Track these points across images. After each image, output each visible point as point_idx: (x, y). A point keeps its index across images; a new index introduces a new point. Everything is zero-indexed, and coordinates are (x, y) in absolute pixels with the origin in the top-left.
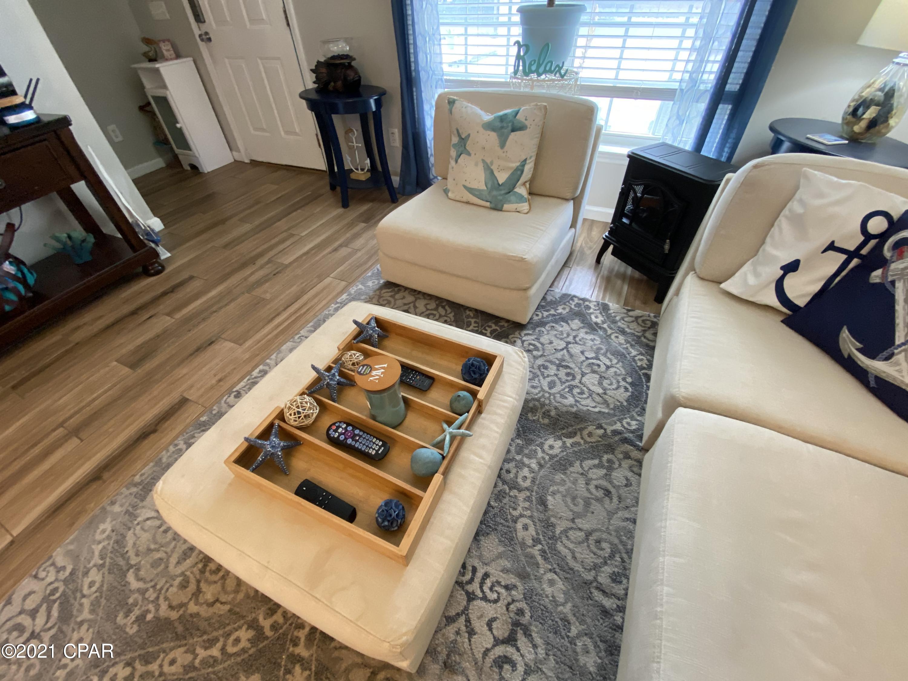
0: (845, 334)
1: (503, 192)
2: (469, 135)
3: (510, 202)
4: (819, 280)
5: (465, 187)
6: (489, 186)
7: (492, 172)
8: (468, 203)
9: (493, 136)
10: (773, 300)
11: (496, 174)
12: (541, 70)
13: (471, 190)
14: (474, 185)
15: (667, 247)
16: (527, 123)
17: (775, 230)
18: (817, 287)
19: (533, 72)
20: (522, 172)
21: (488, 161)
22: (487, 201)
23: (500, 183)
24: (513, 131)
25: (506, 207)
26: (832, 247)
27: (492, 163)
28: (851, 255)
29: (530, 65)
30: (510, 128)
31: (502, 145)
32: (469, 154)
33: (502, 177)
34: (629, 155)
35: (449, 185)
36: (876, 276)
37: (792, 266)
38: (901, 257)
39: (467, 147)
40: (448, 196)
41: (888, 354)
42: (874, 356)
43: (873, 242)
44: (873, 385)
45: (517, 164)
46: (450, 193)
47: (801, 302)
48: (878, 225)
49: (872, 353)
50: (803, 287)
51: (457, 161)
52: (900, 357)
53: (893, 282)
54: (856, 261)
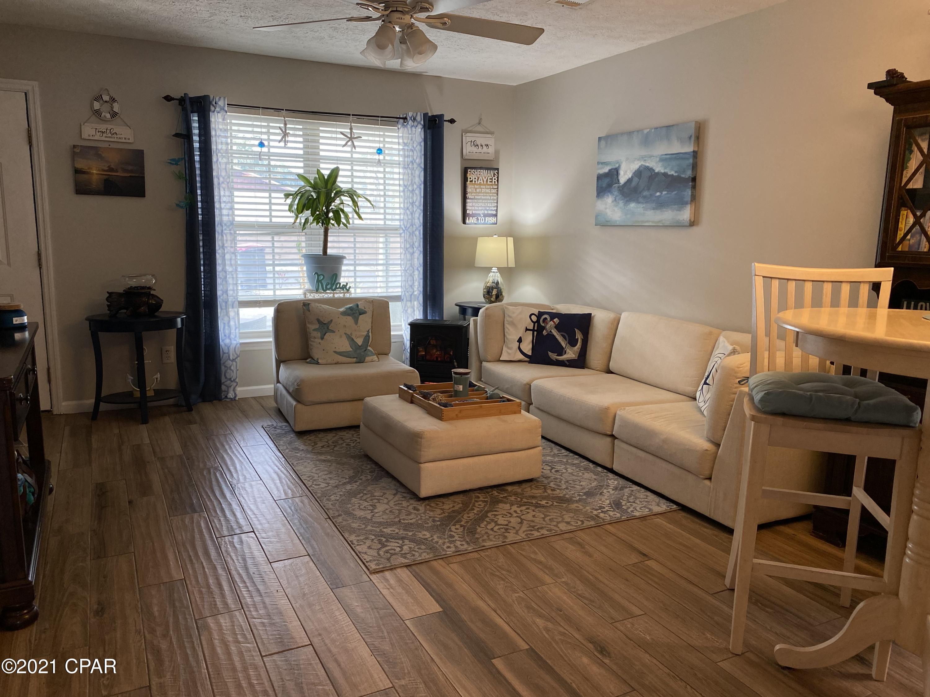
0: (550, 353)
1: (363, 350)
2: (332, 320)
3: (369, 356)
4: (529, 344)
5: (335, 352)
6: (354, 348)
7: (353, 340)
8: (336, 363)
9: (349, 320)
10: (521, 357)
11: (355, 340)
12: (334, 288)
13: (340, 354)
14: (342, 350)
15: (456, 364)
16: (365, 310)
17: (506, 330)
18: (531, 346)
19: (329, 289)
20: (369, 336)
21: (349, 333)
22: (354, 358)
23: (359, 345)
24: (360, 315)
25: (367, 359)
26: (527, 329)
27: (351, 334)
28: (533, 330)
29: (326, 285)
30: (358, 314)
31: (356, 322)
32: (334, 332)
33: (360, 342)
34: (409, 324)
35: (316, 357)
36: (545, 333)
37: (520, 341)
38: (547, 324)
39: (330, 328)
40: (318, 363)
41: (564, 352)
42: (561, 355)
43: (536, 324)
44: (568, 363)
45: (365, 333)
46: (320, 361)
47: (530, 353)
48: (534, 318)
49: (560, 354)
50: (527, 347)
51: (322, 338)
52: (568, 351)
53: (551, 331)
54: (535, 333)
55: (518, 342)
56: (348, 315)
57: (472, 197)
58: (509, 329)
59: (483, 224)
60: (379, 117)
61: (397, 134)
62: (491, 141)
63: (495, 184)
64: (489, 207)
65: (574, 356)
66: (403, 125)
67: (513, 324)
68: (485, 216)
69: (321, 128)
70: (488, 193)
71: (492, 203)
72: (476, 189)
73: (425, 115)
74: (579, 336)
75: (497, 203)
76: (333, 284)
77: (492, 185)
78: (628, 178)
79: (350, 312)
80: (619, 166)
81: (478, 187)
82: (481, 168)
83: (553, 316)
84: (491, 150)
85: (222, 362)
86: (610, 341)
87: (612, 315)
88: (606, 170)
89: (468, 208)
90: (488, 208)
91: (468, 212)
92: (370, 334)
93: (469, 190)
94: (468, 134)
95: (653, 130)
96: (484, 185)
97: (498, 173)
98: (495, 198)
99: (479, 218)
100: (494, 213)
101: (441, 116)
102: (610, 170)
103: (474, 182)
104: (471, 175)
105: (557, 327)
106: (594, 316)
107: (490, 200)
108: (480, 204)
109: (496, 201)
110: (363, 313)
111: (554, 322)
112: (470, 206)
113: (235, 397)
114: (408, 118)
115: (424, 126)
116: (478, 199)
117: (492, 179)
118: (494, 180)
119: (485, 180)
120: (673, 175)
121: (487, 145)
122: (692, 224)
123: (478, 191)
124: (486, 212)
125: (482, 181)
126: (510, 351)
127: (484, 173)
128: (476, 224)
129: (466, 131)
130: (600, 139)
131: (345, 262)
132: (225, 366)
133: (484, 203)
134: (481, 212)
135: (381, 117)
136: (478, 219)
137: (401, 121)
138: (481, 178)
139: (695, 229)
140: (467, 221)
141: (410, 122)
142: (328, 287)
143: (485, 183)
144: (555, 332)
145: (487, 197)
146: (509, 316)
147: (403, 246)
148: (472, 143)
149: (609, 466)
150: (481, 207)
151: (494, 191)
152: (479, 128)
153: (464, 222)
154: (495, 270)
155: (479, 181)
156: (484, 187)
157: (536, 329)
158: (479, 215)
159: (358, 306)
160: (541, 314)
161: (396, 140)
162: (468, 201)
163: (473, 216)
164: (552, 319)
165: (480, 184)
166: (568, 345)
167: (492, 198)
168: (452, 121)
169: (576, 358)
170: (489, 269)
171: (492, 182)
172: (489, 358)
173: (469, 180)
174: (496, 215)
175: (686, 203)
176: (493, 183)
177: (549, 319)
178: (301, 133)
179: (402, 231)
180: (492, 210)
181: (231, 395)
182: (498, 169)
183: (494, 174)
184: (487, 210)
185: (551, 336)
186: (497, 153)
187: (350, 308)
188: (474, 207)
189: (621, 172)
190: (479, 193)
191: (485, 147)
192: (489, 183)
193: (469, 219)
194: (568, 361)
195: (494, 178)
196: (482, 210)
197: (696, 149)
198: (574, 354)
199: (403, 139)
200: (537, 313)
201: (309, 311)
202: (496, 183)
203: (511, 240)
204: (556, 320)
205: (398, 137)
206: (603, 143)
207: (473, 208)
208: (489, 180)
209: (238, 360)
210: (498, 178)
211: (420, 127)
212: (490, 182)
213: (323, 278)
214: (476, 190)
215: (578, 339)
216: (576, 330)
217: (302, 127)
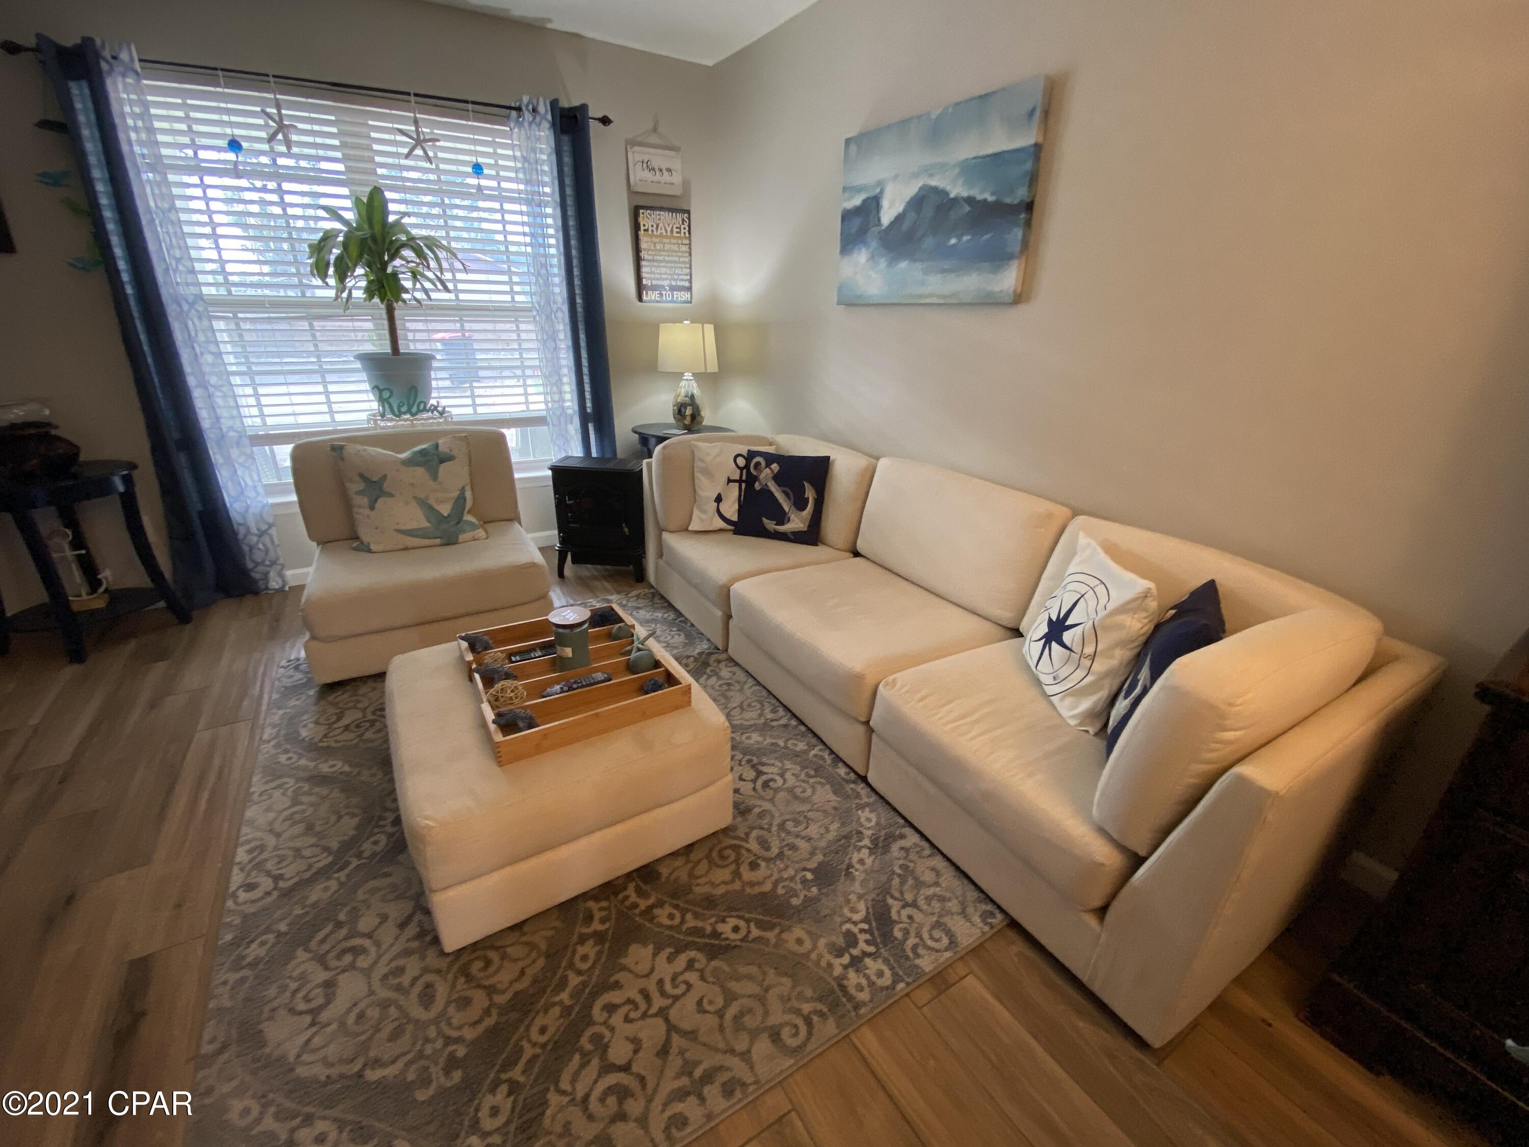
0: (765, 520)
1: (453, 523)
2: (385, 476)
3: (464, 532)
4: (734, 503)
5: (398, 531)
6: (434, 521)
7: (430, 507)
8: (406, 549)
9: (420, 472)
10: (721, 524)
11: (436, 507)
12: (414, 410)
13: (407, 533)
14: (409, 526)
15: (626, 529)
16: (452, 453)
17: (697, 483)
18: (736, 507)
19: (405, 413)
20: (465, 499)
21: (422, 496)
22: (437, 538)
23: (446, 515)
24: (442, 463)
25: (461, 538)
26: (730, 481)
27: (427, 497)
28: (740, 481)
29: (399, 407)
30: (438, 461)
31: (435, 476)
32: (391, 495)
33: (445, 509)
34: (550, 469)
35: (365, 538)
36: (757, 486)
37: (719, 499)
38: (761, 472)
39: (386, 486)
40: (370, 551)
41: (786, 519)
42: (783, 524)
43: (745, 471)
44: (792, 537)
45: (456, 494)
46: (373, 547)
47: (735, 518)
48: (741, 462)
49: (781, 522)
50: (731, 509)
51: (372, 508)
52: (792, 517)
53: (766, 485)
54: (744, 485)
55: (715, 501)
56: (418, 464)
57: (650, 258)
58: (702, 481)
59: (670, 302)
60: (466, 102)
61: (510, 142)
62: (677, 165)
63: (685, 237)
64: (677, 274)
65: (802, 526)
66: (517, 122)
67: (707, 473)
68: (673, 289)
69: (370, 123)
70: (676, 252)
71: (682, 268)
72: (655, 244)
73: (554, 104)
74: (810, 494)
75: (690, 268)
76: (413, 405)
77: (680, 238)
78: (896, 213)
79: (421, 458)
80: (882, 192)
81: (658, 240)
82: (661, 209)
83: (770, 458)
84: (677, 179)
85: (241, 536)
86: (859, 504)
87: (862, 462)
88: (857, 201)
89: (644, 275)
90: (676, 277)
91: (644, 282)
92: (468, 494)
93: (643, 245)
94: (636, 148)
95: (950, 110)
96: (666, 237)
97: (689, 219)
98: (687, 260)
99: (664, 293)
100: (687, 284)
101: (583, 108)
102: (864, 201)
103: (650, 232)
104: (646, 220)
105: (776, 478)
106: (833, 461)
107: (679, 262)
108: (663, 270)
109: (688, 266)
110: (445, 459)
111: (771, 469)
112: (647, 273)
113: (284, 586)
114: (524, 108)
115: (553, 125)
116: (660, 261)
117: (680, 228)
118: (683, 231)
119: (669, 229)
120: (985, 200)
121: (669, 170)
122: (1019, 298)
123: (658, 247)
124: (674, 283)
125: (663, 231)
126: (704, 516)
127: (665, 216)
128: (658, 302)
129: (631, 143)
130: (848, 141)
131: (435, 364)
132: (249, 545)
133: (670, 267)
134: (666, 283)
135: (474, 103)
136: (661, 294)
137: (514, 114)
138: (661, 225)
139: (1022, 309)
140: (644, 298)
141: (526, 114)
142: (404, 409)
143: (669, 234)
144: (773, 487)
145: (677, 259)
146: (701, 460)
147: (539, 338)
148: (645, 165)
149: (862, 773)
150: (665, 274)
151: (685, 248)
152: (653, 139)
153: (640, 299)
154: (688, 376)
155: (659, 231)
156: (667, 241)
157: (744, 478)
158: (663, 287)
159: (437, 446)
160: (751, 455)
161: (510, 153)
162: (643, 263)
163: (654, 288)
164: (768, 465)
165: (661, 236)
166: (793, 507)
167: (682, 259)
168: (605, 121)
169: (807, 529)
170: (679, 376)
171: (679, 233)
172: (672, 527)
173: (642, 228)
174: (689, 289)
175: (1010, 257)
176: (682, 235)
177: (763, 463)
178: (334, 130)
179: (535, 313)
180: (682, 280)
182: (688, 212)
183: (683, 220)
184: (676, 280)
185: (766, 492)
186: (686, 184)
187: (422, 453)
188: (654, 273)
189: (885, 203)
190: (660, 250)
191: (666, 173)
192: (675, 234)
193: (647, 294)
194: (793, 533)
195: (682, 227)
196: (666, 279)
197: (1040, 140)
198: (801, 522)
199: (521, 151)
200: (745, 453)
201: (343, 459)
202: (687, 235)
203: (709, 329)
204: (775, 467)
205: (513, 147)
206: (853, 148)
207: (653, 276)
208: (675, 230)
210: (689, 226)
211: (546, 125)
212: (677, 233)
213: (390, 397)
214: (655, 246)
215: (808, 499)
216: (806, 484)
217: (333, 118)
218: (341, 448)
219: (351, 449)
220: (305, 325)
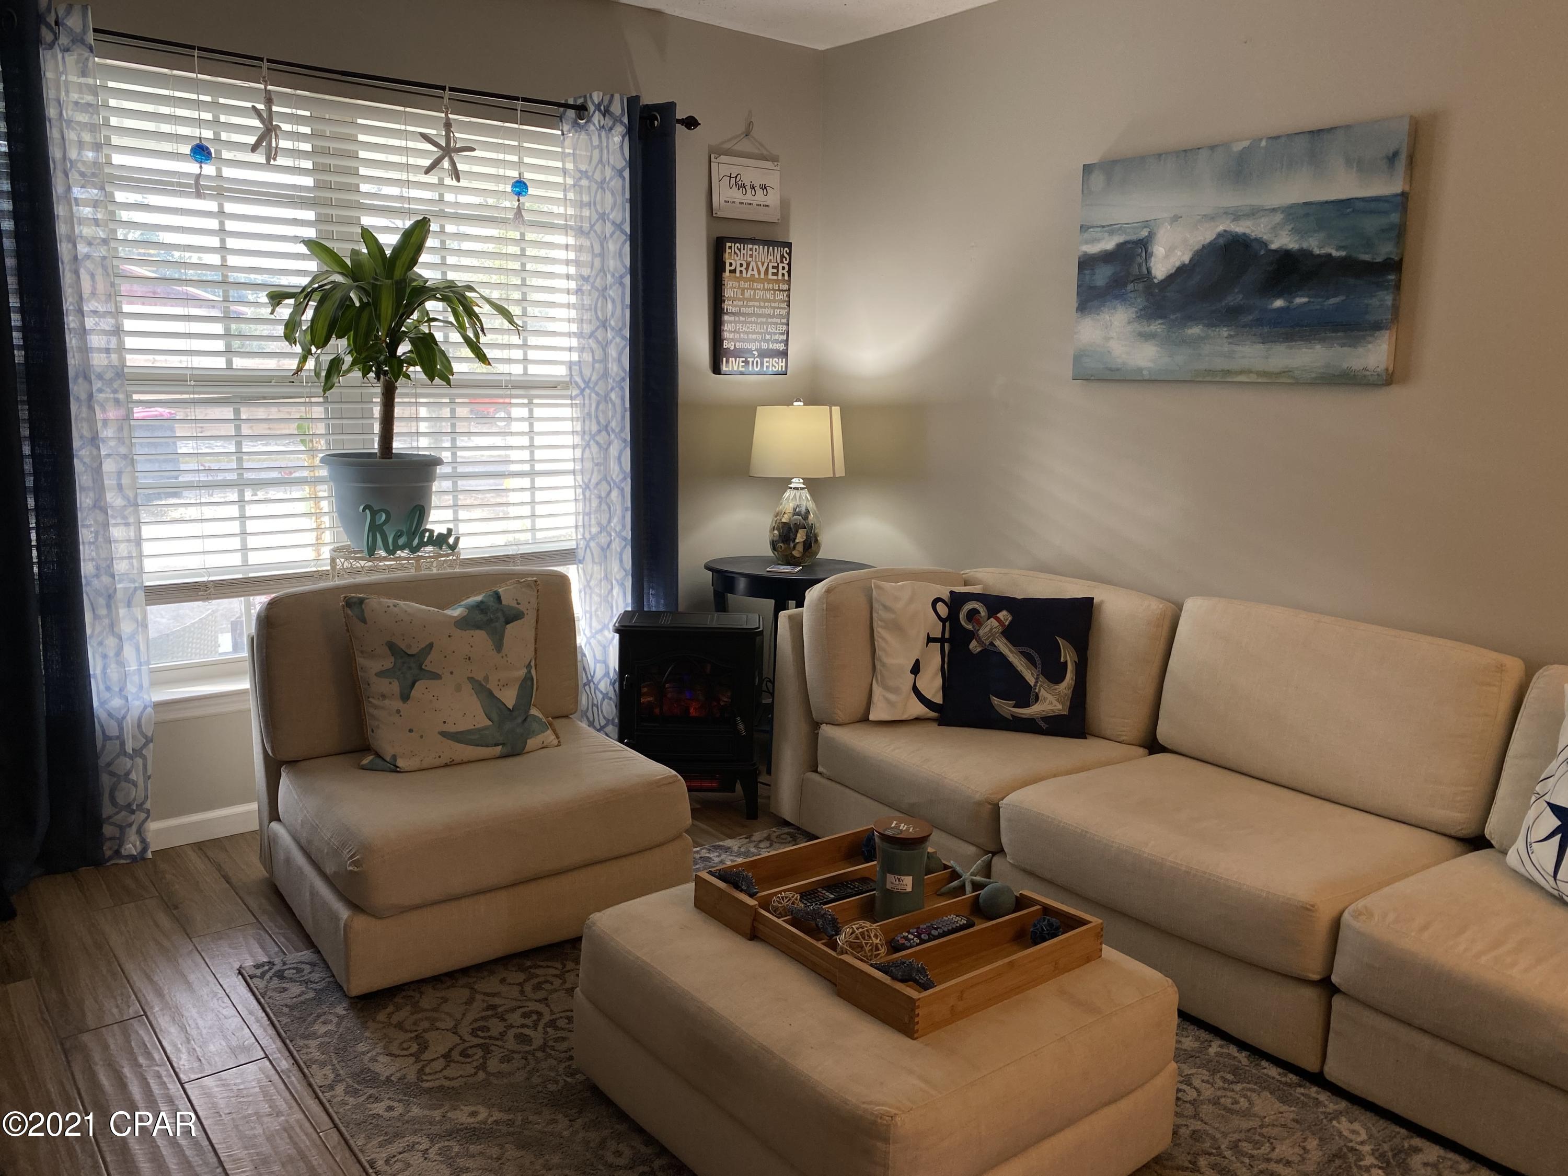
0: (995, 701)
1: (520, 720)
2: (431, 646)
3: (533, 733)
4: (937, 674)
5: (444, 734)
6: (495, 716)
7: (491, 694)
9: (480, 638)
10: (919, 709)
11: (497, 693)
12: (415, 542)
13: (457, 737)
14: (463, 726)
15: (741, 727)
16: (521, 607)
17: (879, 643)
18: (939, 681)
19: (402, 548)
21: (480, 677)
22: (496, 745)
23: (511, 707)
24: (507, 623)
25: (532, 743)
26: (930, 640)
27: (486, 678)
28: (942, 640)
29: (396, 539)
30: (502, 620)
31: (499, 647)
32: (437, 676)
33: (509, 697)
34: (617, 631)
35: (388, 751)
36: (974, 646)
37: (916, 669)
38: (980, 624)
39: (428, 665)
40: (395, 769)
41: (1032, 697)
42: (1027, 705)
43: (947, 624)
44: (1044, 726)
45: (522, 672)
46: (401, 763)
47: (938, 699)
48: (943, 610)
49: (1025, 702)
50: (932, 685)
51: (405, 697)
52: (1043, 693)
53: (992, 644)
54: (947, 645)
55: (912, 672)
56: (478, 626)
57: (734, 310)
58: (886, 639)
59: (758, 374)
60: (517, 99)
61: (560, 150)
62: (773, 180)
63: (784, 281)
64: (770, 333)
65: (1060, 707)
66: (575, 124)
67: (896, 627)
68: (764, 354)
69: (360, 121)
70: (769, 301)
71: (776, 324)
72: (743, 290)
73: (633, 102)
74: (1068, 655)
75: (788, 324)
76: (414, 534)
77: (777, 281)
78: (1178, 264)
79: (479, 617)
80: (1151, 235)
81: (747, 285)
82: (753, 241)
83: (995, 603)
84: (773, 198)
85: (102, 762)
86: (1155, 670)
87: (1154, 606)
89: (726, 335)
90: (768, 337)
91: (726, 345)
92: (533, 672)
93: (728, 292)
94: (723, 158)
95: (1263, 143)
96: (760, 280)
97: (790, 254)
98: (784, 312)
99: (750, 360)
100: (781, 347)
101: (671, 106)
102: (1120, 246)
103: (738, 274)
104: (734, 257)
105: (1008, 633)
106: (1102, 602)
107: (773, 316)
108: (752, 327)
109: (785, 321)
110: (513, 616)
111: (998, 620)
112: (731, 332)
113: (144, 850)
114: (592, 108)
115: (630, 130)
116: (748, 315)
117: (777, 268)
118: (781, 271)
119: (763, 270)
121: (764, 187)
122: (1388, 379)
123: (747, 294)
124: (764, 346)
125: (755, 272)
126: (892, 697)
127: (760, 252)
128: (742, 374)
129: (719, 151)
130: (1088, 169)
131: (440, 470)
132: (112, 774)
133: (762, 323)
134: (753, 346)
135: (524, 100)
136: (746, 362)
137: (571, 113)
138: (753, 264)
139: (1394, 394)
140: (724, 368)
141: (597, 117)
142: (401, 542)
143: (762, 276)
144: (1002, 646)
145: (767, 311)
146: (886, 608)
147: (579, 428)
148: (733, 180)
149: (1310, 1064)
150: (754, 333)
151: (780, 296)
152: (745, 146)
153: (716, 368)
154: (797, 483)
155: (750, 272)
156: (760, 286)
157: (947, 636)
158: (750, 351)
159: (498, 597)
160: (956, 601)
161: (559, 164)
162: (726, 318)
163: (737, 354)
164: (992, 613)
165: (752, 279)
166: (1042, 678)
167: (777, 312)
168: (691, 123)
169: (1066, 713)
170: (783, 483)
171: (776, 274)
172: (841, 716)
173: (728, 268)
174: (784, 354)
176: (780, 277)
177: (983, 612)
178: (307, 130)
179: (575, 392)
180: (777, 341)
181: (131, 847)
182: (789, 245)
183: (782, 257)
184: (767, 341)
185: (990, 653)
186: (785, 205)
187: (480, 607)
188: (739, 332)
189: (1159, 250)
190: (749, 300)
191: (759, 192)
192: (770, 277)
193: (727, 362)
194: (1046, 719)
195: (781, 265)
196: (755, 340)
197: (1407, 189)
198: (1058, 700)
199: (575, 162)
200: (945, 596)
201: (364, 621)
202: (786, 278)
203: (836, 410)
204: (1003, 615)
205: (563, 156)
206: (1098, 179)
207: (737, 336)
208: (771, 270)
209: (148, 752)
210: (789, 264)
211: (620, 129)
212: (773, 274)
213: (386, 521)
214: (743, 294)
215: (1066, 663)
216: (1060, 640)
217: (308, 114)
218: (361, 601)
219: (375, 603)
220: (227, 412)
